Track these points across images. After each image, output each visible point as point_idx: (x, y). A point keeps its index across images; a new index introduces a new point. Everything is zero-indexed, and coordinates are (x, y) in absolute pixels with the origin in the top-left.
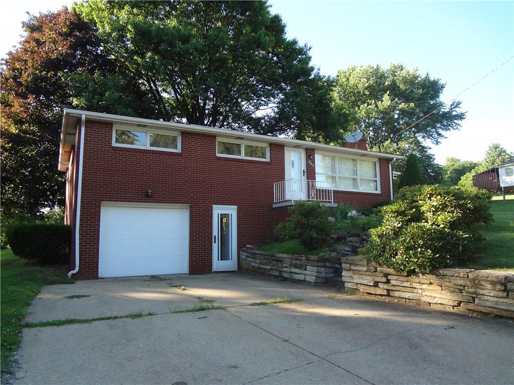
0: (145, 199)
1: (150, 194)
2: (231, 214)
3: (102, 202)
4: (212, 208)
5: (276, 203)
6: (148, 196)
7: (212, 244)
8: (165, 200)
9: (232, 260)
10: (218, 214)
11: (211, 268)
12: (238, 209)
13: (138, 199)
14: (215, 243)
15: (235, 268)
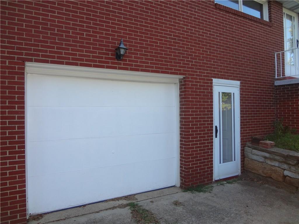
0: (112, 63)
1: (122, 52)
2: (234, 93)
3: (28, 64)
4: (212, 83)
5: (278, 79)
6: (118, 57)
7: (212, 139)
8: (146, 67)
9: (235, 160)
10: (219, 93)
11: (212, 176)
12: (241, 86)
13: (100, 62)
14: (216, 137)
15: (238, 172)
